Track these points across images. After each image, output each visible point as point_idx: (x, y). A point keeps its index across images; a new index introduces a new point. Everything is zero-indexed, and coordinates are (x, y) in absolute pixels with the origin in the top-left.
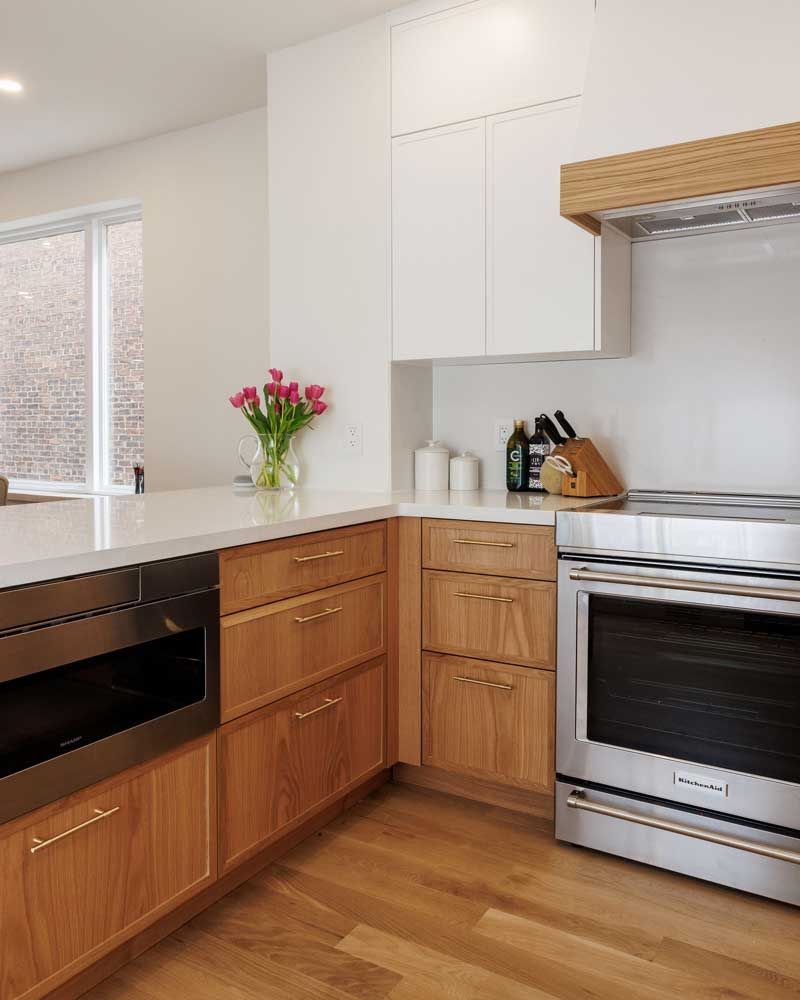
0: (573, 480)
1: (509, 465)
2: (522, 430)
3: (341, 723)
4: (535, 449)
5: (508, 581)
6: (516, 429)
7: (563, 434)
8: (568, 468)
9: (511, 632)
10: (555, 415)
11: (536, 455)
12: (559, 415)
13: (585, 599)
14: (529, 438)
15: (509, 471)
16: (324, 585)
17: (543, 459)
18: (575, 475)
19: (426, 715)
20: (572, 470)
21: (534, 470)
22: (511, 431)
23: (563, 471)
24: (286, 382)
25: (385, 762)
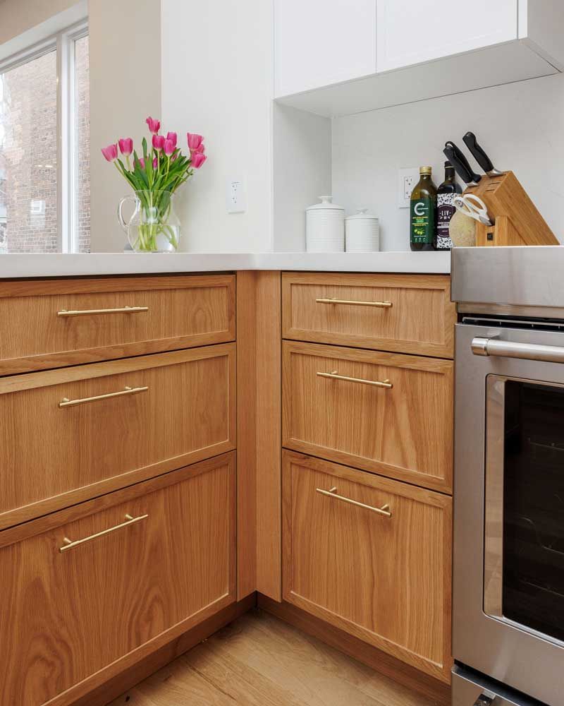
0: (490, 230)
1: (413, 221)
2: (429, 177)
3: (154, 549)
4: (443, 199)
5: (388, 358)
6: (422, 176)
7: (477, 169)
8: (483, 214)
9: (393, 432)
10: (465, 139)
11: (445, 208)
12: (470, 140)
13: (500, 387)
14: (438, 186)
15: (413, 228)
16: (121, 354)
17: (453, 210)
18: (493, 223)
19: (286, 534)
20: (488, 214)
21: (442, 226)
22: (417, 180)
23: (476, 217)
24: (163, 133)
25: (234, 592)
